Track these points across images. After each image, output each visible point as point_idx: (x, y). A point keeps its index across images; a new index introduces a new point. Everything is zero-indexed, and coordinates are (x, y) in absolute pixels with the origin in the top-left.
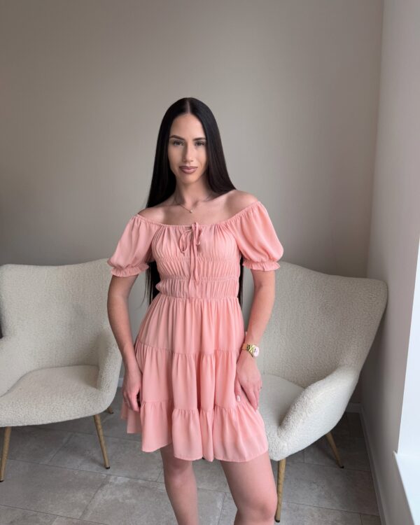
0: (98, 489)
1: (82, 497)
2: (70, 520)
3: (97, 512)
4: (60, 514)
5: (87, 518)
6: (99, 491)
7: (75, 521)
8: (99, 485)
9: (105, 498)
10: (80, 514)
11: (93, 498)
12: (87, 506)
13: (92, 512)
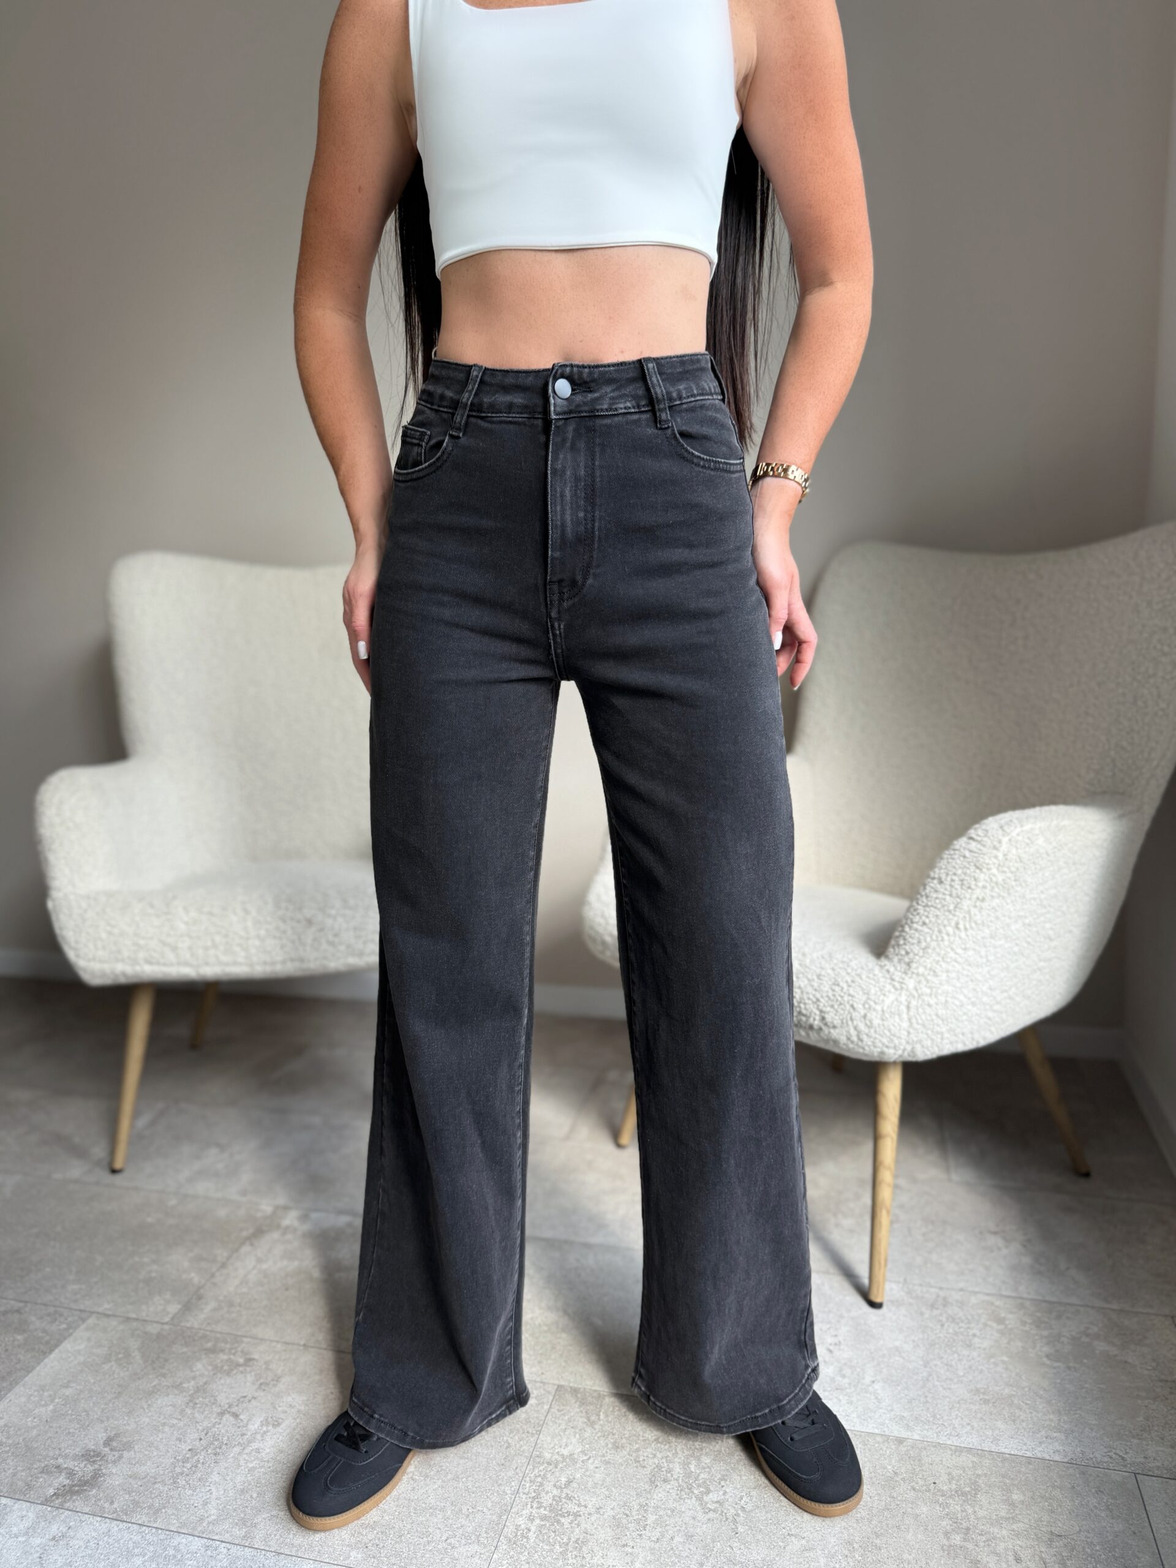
0: (243, 1244)
1: (186, 1264)
2: (135, 1324)
3: (231, 1304)
4: (106, 1307)
5: (195, 1321)
6: (246, 1248)
7: (153, 1329)
8: (245, 1234)
9: (264, 1266)
10: (174, 1308)
11: (224, 1265)
12: (199, 1288)
13: (213, 1304)
